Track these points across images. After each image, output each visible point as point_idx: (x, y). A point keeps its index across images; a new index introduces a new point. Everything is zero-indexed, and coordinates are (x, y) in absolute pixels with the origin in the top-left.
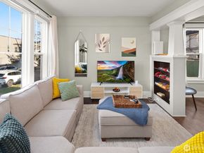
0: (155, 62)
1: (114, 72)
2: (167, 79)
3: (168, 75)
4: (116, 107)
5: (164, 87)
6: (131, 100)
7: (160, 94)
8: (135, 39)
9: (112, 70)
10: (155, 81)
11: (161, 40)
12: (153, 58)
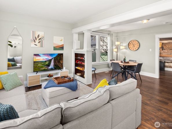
0: (75, 54)
1: (47, 63)
2: (83, 63)
3: (83, 61)
4: (58, 84)
5: (81, 69)
6: (66, 79)
7: (79, 74)
8: (63, 38)
9: (46, 61)
10: (75, 66)
11: (78, 40)
12: (74, 51)
